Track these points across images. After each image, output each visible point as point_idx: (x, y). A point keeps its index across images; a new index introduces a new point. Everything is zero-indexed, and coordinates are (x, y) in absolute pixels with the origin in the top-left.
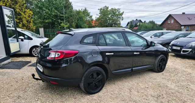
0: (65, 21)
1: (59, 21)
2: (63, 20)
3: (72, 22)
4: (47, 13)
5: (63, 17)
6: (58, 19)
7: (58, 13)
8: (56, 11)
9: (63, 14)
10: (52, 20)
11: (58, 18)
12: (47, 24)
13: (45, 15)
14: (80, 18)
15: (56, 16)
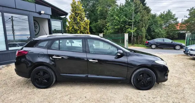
0: (133, 26)
1: (127, 26)
2: (131, 25)
3: (142, 27)
4: (117, 20)
5: (131, 22)
6: (127, 25)
7: (126, 19)
8: (125, 17)
9: (131, 20)
10: (121, 26)
11: (127, 23)
12: (117, 30)
13: (115, 22)
14: (154, 22)
15: (125, 22)
